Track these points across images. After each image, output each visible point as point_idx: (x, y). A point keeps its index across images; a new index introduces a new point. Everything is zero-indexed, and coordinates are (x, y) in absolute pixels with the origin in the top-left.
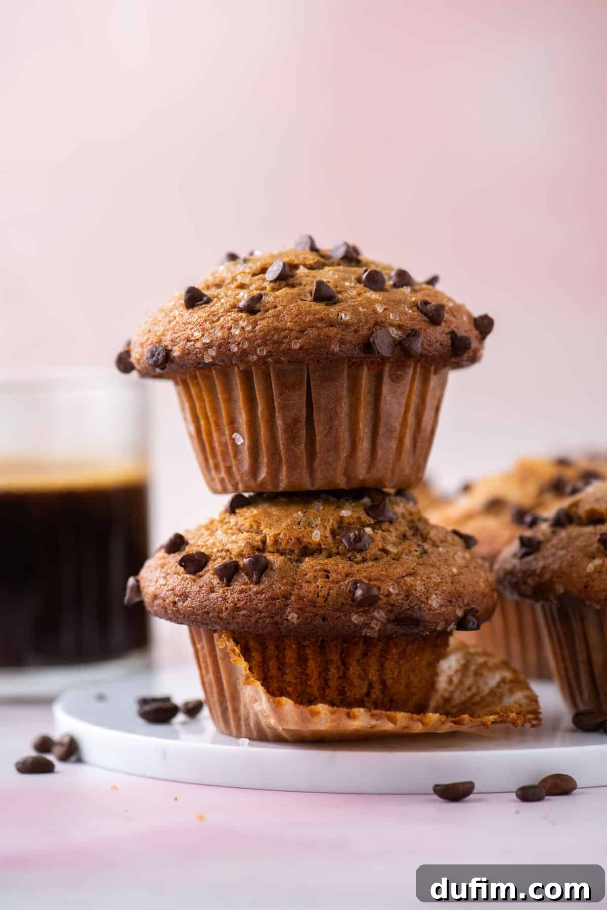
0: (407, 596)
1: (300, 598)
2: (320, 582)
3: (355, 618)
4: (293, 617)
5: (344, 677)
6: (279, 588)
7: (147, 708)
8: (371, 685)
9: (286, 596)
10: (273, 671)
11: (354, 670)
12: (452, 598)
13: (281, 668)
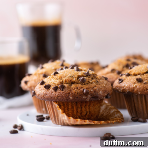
0: (95, 92)
1: (72, 93)
2: (76, 90)
3: (84, 97)
4: (71, 98)
5: (81, 110)
6: (67, 91)
7: (38, 118)
8: (87, 112)
9: (69, 93)
10: (66, 110)
11: (84, 109)
12: (105, 91)
13: (68, 109)
